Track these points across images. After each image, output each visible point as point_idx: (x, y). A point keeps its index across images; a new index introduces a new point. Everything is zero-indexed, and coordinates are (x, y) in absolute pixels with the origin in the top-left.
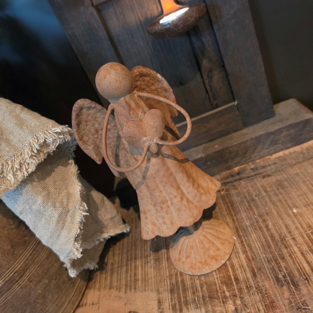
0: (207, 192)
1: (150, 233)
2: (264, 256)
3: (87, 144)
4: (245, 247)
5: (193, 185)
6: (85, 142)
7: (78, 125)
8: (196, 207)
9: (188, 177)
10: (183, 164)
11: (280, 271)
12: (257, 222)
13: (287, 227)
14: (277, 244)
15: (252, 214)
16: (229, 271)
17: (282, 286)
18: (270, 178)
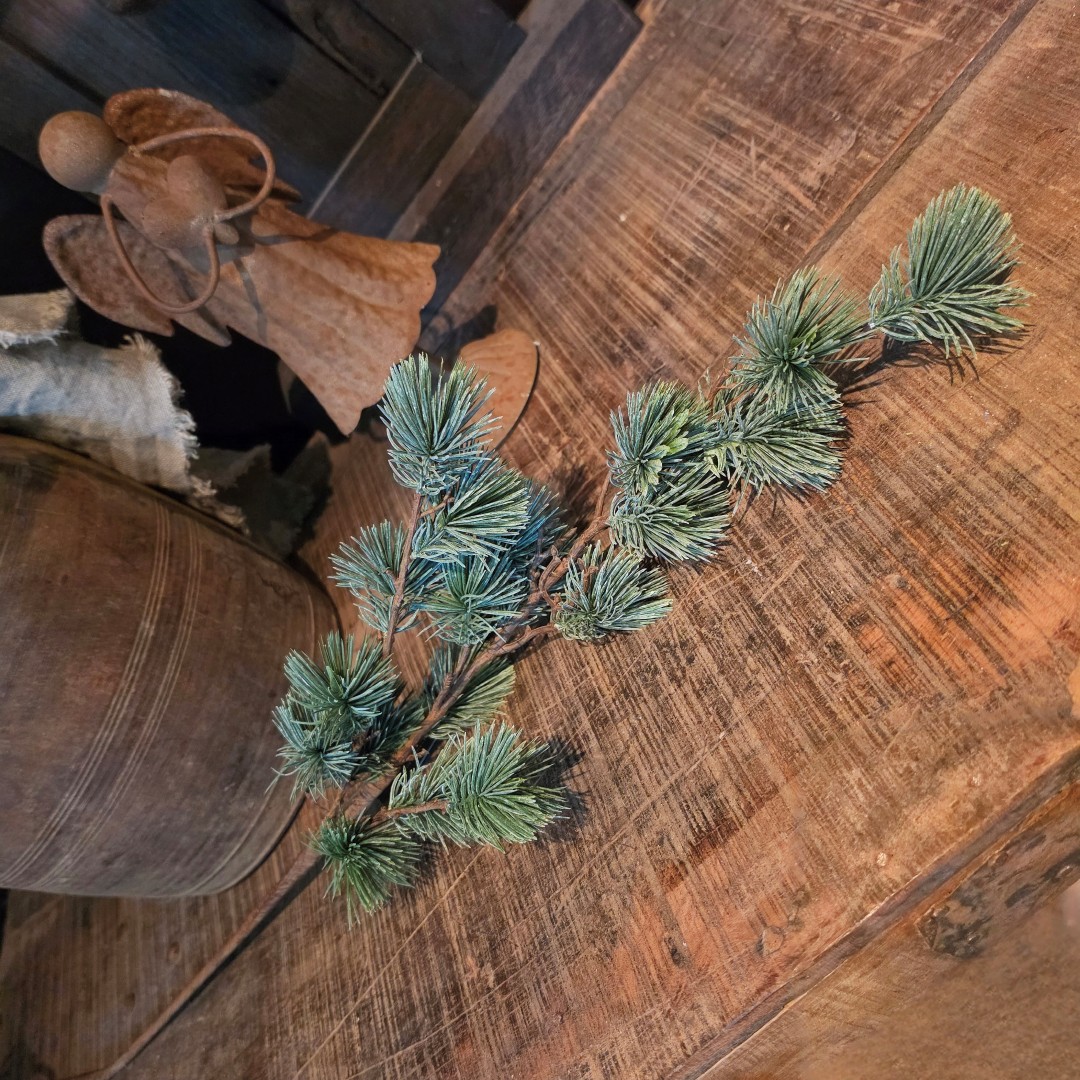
0: (409, 275)
1: (348, 413)
2: (587, 336)
3: (119, 307)
4: (556, 347)
5: (370, 274)
6: (113, 306)
7: (77, 275)
8: (401, 313)
9: (347, 263)
10: (324, 243)
11: (615, 341)
12: (568, 286)
13: (614, 258)
14: (604, 302)
15: (557, 279)
16: (540, 405)
17: (621, 363)
18: (575, 184)
